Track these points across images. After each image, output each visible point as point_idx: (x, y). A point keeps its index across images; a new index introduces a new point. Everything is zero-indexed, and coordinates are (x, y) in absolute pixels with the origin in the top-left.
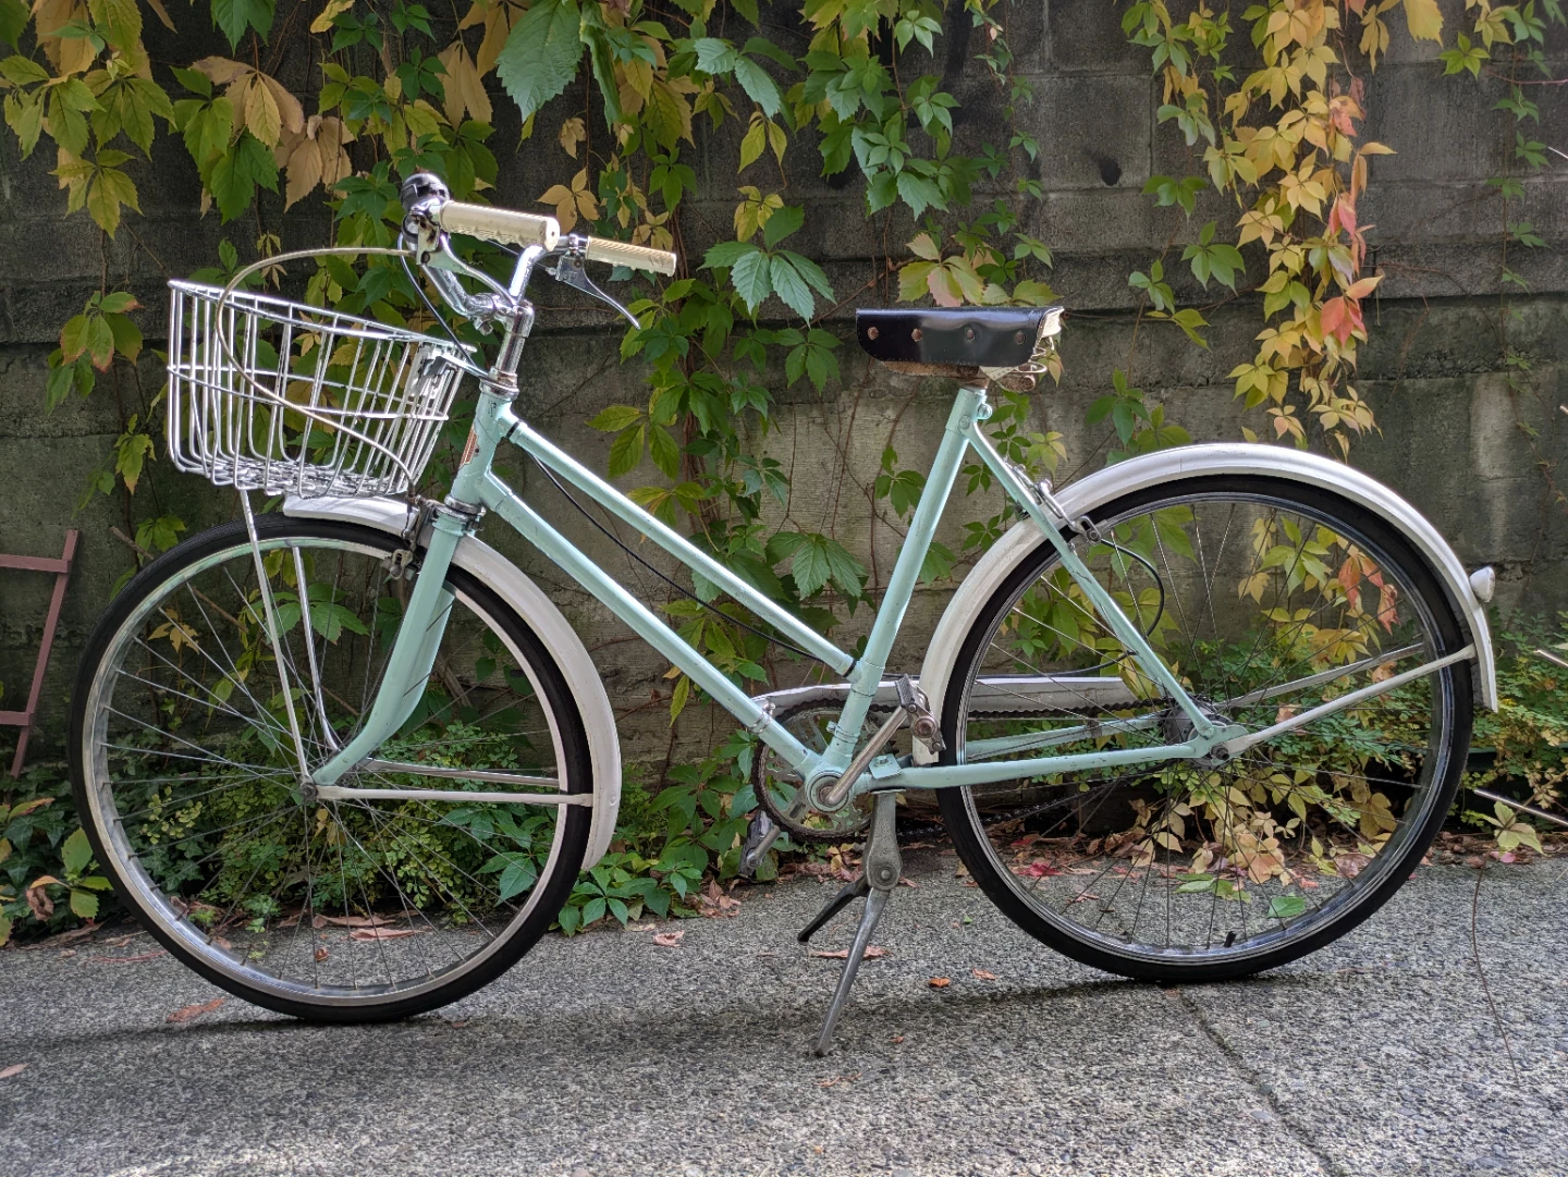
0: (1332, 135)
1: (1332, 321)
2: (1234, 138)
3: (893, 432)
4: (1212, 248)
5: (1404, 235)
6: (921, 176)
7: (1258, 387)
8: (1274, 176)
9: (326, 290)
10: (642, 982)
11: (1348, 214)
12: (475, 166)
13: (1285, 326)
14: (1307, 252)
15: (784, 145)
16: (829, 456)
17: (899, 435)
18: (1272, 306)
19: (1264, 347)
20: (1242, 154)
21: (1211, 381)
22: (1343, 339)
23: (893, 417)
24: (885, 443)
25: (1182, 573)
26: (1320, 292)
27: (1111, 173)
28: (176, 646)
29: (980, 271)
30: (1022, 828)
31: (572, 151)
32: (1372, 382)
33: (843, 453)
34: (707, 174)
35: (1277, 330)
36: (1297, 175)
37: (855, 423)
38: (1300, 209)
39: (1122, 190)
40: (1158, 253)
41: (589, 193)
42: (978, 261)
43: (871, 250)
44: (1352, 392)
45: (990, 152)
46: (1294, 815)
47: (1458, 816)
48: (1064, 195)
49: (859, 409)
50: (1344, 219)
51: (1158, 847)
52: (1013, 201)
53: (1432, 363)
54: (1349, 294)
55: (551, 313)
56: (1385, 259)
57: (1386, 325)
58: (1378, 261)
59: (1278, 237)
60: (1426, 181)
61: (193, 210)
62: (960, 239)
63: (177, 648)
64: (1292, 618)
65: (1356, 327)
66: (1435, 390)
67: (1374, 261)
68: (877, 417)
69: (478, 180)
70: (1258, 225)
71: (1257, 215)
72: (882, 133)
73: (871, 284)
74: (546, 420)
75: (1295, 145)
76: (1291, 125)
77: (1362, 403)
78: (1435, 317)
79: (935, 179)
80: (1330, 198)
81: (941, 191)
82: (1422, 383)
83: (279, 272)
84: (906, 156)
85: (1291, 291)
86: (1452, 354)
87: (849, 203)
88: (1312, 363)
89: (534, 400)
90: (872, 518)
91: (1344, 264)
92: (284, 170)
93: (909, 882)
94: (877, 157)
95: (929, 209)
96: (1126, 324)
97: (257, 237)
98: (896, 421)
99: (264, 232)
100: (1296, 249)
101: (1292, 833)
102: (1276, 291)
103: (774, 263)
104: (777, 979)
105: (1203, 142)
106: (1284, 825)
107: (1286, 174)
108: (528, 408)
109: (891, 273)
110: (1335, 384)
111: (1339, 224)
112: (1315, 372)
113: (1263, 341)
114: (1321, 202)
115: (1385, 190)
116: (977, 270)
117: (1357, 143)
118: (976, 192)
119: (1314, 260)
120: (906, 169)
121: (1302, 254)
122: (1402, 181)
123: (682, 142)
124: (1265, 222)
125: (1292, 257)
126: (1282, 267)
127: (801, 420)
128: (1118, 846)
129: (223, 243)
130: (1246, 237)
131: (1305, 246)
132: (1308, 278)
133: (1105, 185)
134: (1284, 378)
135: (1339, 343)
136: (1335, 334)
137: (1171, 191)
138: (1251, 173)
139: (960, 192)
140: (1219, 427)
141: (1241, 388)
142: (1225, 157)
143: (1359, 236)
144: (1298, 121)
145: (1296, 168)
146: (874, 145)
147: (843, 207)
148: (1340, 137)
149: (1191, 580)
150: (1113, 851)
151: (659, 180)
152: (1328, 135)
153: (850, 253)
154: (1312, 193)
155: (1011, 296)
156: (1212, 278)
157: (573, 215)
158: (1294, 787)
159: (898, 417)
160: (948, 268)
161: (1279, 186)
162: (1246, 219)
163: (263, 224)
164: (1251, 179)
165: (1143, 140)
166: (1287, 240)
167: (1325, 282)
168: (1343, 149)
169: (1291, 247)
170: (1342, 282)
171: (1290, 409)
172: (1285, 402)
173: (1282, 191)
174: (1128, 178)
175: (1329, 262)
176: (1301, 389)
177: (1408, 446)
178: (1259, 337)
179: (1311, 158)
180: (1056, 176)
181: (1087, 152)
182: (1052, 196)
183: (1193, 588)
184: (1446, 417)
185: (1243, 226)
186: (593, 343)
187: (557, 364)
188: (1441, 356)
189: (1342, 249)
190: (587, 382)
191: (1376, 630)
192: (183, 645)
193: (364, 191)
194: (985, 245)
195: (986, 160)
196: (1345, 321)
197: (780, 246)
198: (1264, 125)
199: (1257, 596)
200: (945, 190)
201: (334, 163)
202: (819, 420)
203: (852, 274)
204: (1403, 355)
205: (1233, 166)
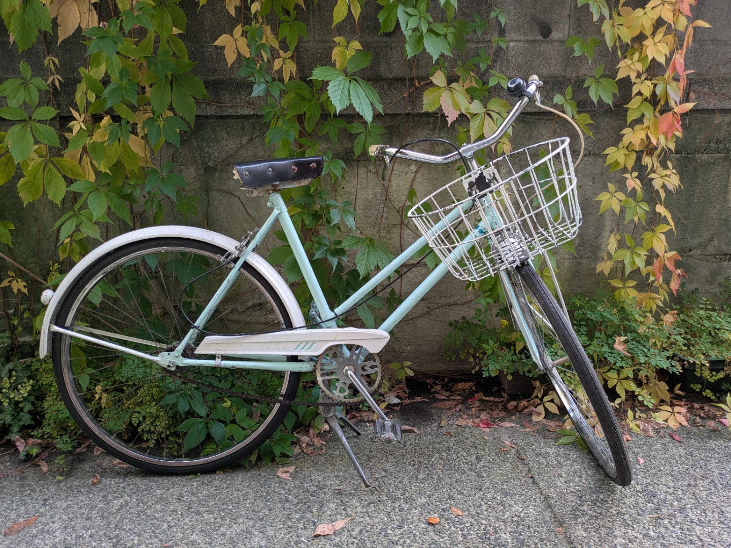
0: (677, 15)
1: (664, 127)
2: (619, 15)
3: (414, 178)
4: (601, 80)
5: (707, 73)
6: (437, 35)
7: (619, 161)
8: (640, 38)
9: (86, 93)
10: (270, 510)
11: (680, 63)
12: (173, 19)
13: (637, 127)
14: (655, 85)
15: (359, 11)
16: (379, 191)
17: (418, 180)
18: (631, 116)
19: (624, 138)
20: (622, 25)
21: (592, 153)
22: (669, 136)
23: (415, 170)
24: (409, 184)
25: (567, 256)
26: (659, 108)
27: (546, 31)
28: (15, 291)
29: (468, 91)
30: (474, 388)
31: (232, 12)
32: (679, 155)
33: (386, 189)
34: (311, 25)
35: (633, 129)
36: (653, 38)
37: (393, 173)
38: (654, 60)
39: (552, 42)
40: (569, 80)
41: (244, 38)
42: (467, 85)
43: (407, 74)
44: (670, 165)
45: (478, 19)
46: (618, 396)
47: (701, 392)
48: (518, 44)
49: (396, 165)
50: (678, 66)
51: (546, 409)
52: (489, 46)
53: (713, 145)
54: (675, 110)
55: (220, 107)
56: (696, 87)
57: (690, 124)
58: (692, 89)
59: (639, 75)
60: (724, 41)
61: (5, 39)
62: (458, 71)
63: (16, 292)
64: (624, 285)
65: (677, 129)
66: (712, 161)
67: (689, 88)
68: (406, 170)
69: (174, 29)
70: (629, 67)
71: (628, 61)
72: (416, 8)
73: (405, 95)
74: (219, 167)
75: (654, 20)
76: (653, 8)
77: (674, 171)
78: (718, 119)
79: (445, 36)
80: (672, 53)
81: (449, 44)
82: (705, 157)
83: (58, 79)
84: (429, 23)
85: (643, 106)
86: (724, 140)
87: (394, 45)
88: (649, 149)
89: (212, 156)
90: (401, 225)
91: (675, 93)
92: (56, 19)
93: (415, 429)
94: (413, 24)
95: (442, 55)
96: (548, 120)
97: (45, 57)
98: (416, 172)
99: (49, 55)
100: (648, 83)
101: (618, 406)
102: (634, 107)
103: (352, 85)
104: (344, 510)
105: (602, 19)
106: (614, 402)
107: (647, 38)
108: (209, 161)
109: (417, 88)
110: (660, 159)
111: (674, 68)
112: (650, 153)
113: (624, 135)
114: (666, 55)
115: (701, 46)
116: (466, 90)
117: (691, 20)
118: (468, 41)
119: (658, 91)
120: (430, 30)
121: (652, 87)
122: (711, 40)
123: (297, 6)
124: (632, 67)
125: (646, 88)
126: (639, 93)
127: (362, 170)
128: (525, 408)
129: (22, 63)
130: (621, 75)
131: (654, 81)
132: (653, 100)
133: (542, 38)
134: (634, 156)
135: (666, 139)
136: (666, 134)
137: (581, 46)
138: (627, 36)
139: (459, 43)
140: (593, 179)
141: (610, 160)
142: (613, 26)
143: (684, 76)
144: (658, 6)
145: (653, 34)
146: (411, 15)
147: (391, 47)
148: (680, 15)
149: (571, 260)
150: (522, 410)
151: (285, 31)
152: (674, 14)
153: (394, 75)
154: (661, 50)
155: (485, 108)
156: (600, 99)
157: (234, 52)
158: (620, 380)
159: (418, 170)
160: (451, 92)
161: (642, 45)
162: (622, 64)
163: (48, 48)
164: (627, 39)
165: (566, 12)
166: (643, 77)
167: (662, 103)
168: (682, 23)
169: (645, 81)
170: (672, 104)
171: (635, 174)
172: (633, 170)
173: (644, 48)
174: (555, 35)
175: (666, 92)
176: (643, 163)
177: (694, 191)
178: (622, 132)
179: (663, 29)
180: (515, 32)
181: (533, 18)
182: (512, 44)
183: (572, 265)
184: (716, 176)
185: (619, 68)
186: (246, 124)
187: (225, 136)
188: (718, 141)
189: (674, 84)
190: (242, 147)
191: (667, 292)
192: (19, 290)
193: (103, 37)
194: (472, 74)
195: (475, 24)
196: (672, 126)
197: (354, 74)
198: (638, 8)
199: (606, 273)
200: (451, 43)
201: (87, 15)
202: (374, 171)
203: (395, 88)
204: (698, 141)
205: (617, 32)
